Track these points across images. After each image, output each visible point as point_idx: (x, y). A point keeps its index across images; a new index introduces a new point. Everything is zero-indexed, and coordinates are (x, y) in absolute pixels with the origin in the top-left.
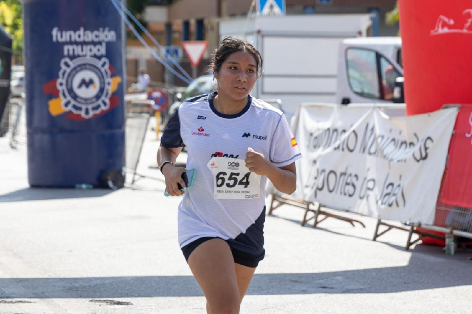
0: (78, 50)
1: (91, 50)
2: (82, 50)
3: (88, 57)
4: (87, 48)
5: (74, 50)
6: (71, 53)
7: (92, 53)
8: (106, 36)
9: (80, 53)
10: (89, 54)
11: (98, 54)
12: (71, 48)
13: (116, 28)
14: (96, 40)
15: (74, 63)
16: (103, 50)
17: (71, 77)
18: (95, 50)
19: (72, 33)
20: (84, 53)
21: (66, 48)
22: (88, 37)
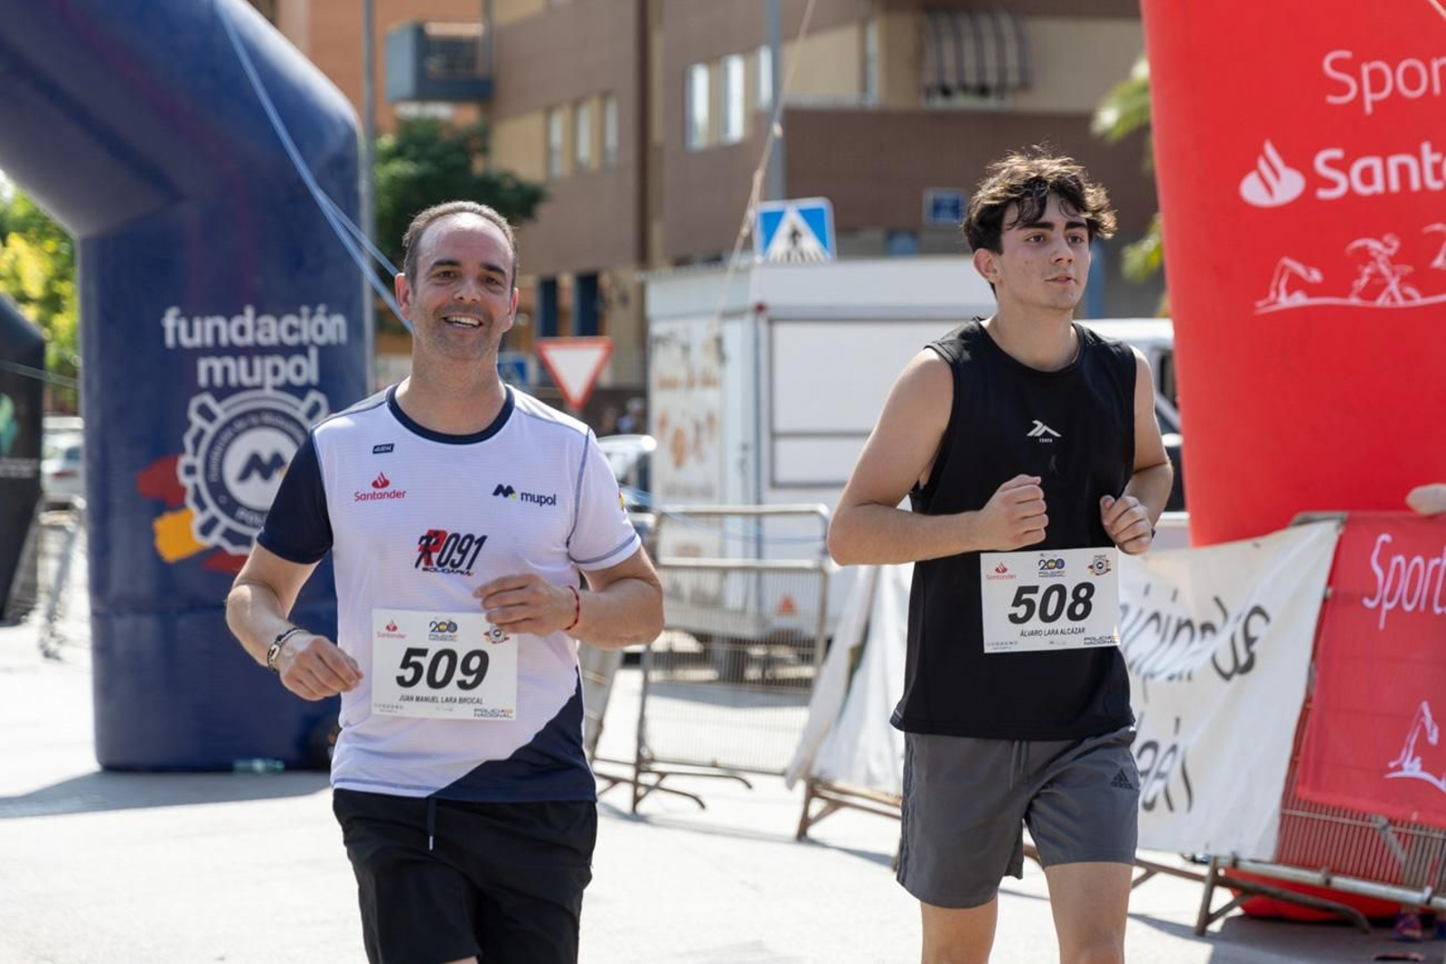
0: (238, 370)
1: (276, 371)
2: (251, 372)
3: (268, 391)
4: (263, 365)
5: (226, 370)
6: (218, 380)
7: (280, 380)
8: (320, 330)
9: (246, 380)
10: (270, 380)
11: (298, 381)
12: (217, 364)
13: (346, 304)
14: (291, 340)
15: (226, 410)
16: (311, 371)
17: (218, 449)
18: (287, 370)
19: (221, 322)
20: (257, 379)
21: (203, 365)
22: (267, 335)
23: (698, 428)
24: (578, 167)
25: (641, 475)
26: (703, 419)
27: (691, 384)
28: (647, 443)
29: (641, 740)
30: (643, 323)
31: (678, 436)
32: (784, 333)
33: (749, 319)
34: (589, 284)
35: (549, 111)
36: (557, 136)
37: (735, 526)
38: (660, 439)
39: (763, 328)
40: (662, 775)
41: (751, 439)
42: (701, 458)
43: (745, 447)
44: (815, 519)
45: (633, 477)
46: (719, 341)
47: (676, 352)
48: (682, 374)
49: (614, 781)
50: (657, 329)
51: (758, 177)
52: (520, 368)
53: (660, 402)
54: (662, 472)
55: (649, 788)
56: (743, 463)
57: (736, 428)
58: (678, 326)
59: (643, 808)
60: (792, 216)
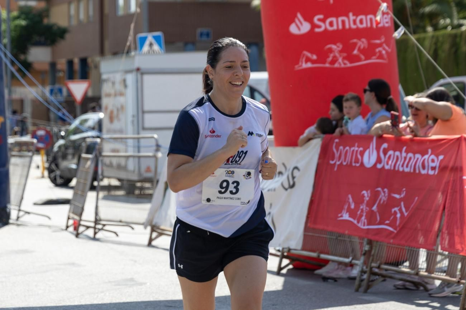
23: (118, 110)
24: (80, 22)
25: (99, 126)
26: (119, 106)
27: (115, 95)
28: (101, 115)
29: (97, 214)
30: (100, 75)
31: (112, 112)
32: (146, 78)
33: (134, 74)
34: (84, 62)
35: (70, 3)
36: (73, 11)
37: (130, 142)
38: (105, 114)
39: (139, 76)
40: (104, 225)
41: (135, 113)
42: (119, 120)
43: (133, 116)
44: (153, 140)
45: (97, 127)
46: (125, 81)
47: (110, 84)
48: (112, 92)
49: (88, 227)
50: (104, 77)
51: (132, 26)
52: (60, 91)
53: (105, 101)
54: (106, 125)
55: (100, 230)
56: (133, 122)
57: (131, 110)
58: (111, 76)
59: (98, 236)
60: (150, 38)
